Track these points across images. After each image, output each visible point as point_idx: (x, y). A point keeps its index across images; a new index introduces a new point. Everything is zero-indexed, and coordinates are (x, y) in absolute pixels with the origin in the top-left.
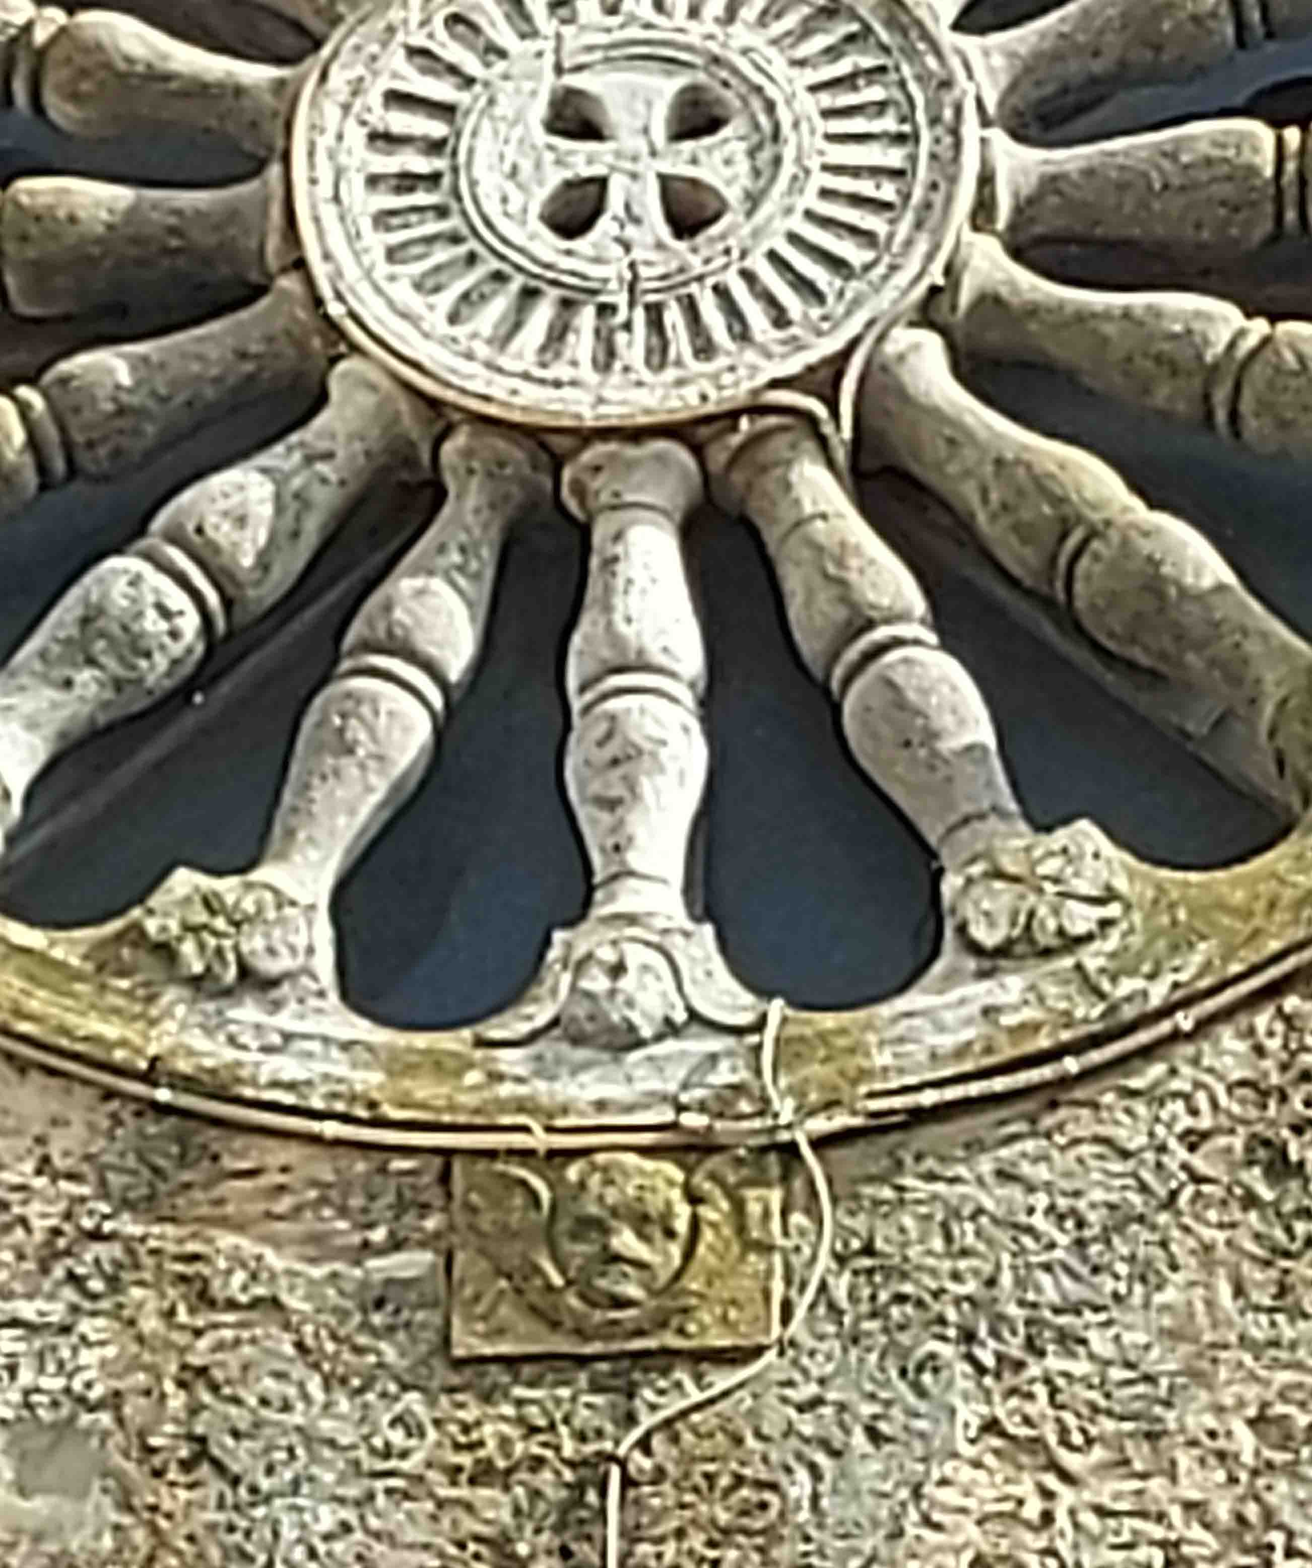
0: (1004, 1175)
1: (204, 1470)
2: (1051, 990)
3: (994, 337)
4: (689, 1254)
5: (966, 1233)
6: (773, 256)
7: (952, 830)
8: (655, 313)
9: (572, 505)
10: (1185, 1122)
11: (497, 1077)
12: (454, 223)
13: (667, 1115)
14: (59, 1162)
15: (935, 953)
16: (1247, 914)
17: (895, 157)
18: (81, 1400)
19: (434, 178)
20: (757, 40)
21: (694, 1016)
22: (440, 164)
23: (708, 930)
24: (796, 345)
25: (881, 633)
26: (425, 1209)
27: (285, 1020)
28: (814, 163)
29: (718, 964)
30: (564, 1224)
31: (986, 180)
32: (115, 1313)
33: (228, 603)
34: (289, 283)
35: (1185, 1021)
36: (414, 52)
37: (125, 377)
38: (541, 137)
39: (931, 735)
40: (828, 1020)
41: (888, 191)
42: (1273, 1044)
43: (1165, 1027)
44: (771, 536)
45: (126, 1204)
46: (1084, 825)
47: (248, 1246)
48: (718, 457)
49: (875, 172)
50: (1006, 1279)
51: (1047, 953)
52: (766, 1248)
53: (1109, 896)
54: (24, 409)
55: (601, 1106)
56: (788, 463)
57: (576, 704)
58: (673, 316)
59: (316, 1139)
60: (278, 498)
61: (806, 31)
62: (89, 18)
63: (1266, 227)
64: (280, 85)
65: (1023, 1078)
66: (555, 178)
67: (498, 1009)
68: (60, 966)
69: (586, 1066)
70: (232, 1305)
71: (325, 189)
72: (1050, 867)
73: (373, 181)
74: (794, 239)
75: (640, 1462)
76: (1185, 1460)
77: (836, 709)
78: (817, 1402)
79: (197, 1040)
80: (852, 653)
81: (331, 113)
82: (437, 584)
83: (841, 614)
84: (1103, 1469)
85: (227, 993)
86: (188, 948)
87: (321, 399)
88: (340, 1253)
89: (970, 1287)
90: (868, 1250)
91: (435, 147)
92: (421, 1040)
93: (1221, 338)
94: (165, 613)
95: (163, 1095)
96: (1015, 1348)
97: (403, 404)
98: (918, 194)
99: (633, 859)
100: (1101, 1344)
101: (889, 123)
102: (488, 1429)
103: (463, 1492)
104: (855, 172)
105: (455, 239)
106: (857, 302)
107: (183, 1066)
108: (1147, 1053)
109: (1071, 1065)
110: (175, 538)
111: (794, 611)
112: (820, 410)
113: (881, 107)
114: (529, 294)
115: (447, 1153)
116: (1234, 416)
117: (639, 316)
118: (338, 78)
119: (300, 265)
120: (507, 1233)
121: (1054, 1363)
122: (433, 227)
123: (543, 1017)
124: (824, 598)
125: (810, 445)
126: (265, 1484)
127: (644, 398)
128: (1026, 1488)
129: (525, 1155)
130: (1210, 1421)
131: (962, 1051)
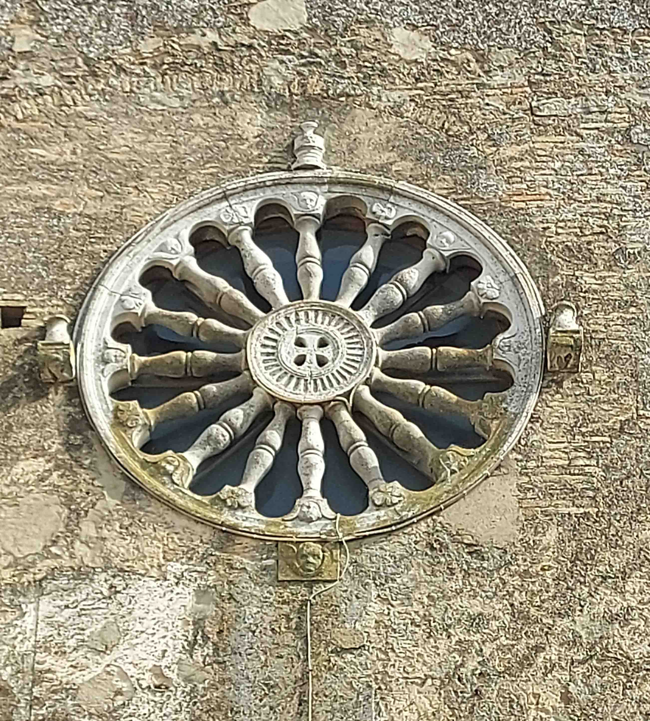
0: (382, 548)
1: (232, 601)
2: (390, 513)
3: (378, 387)
4: (322, 562)
5: (374, 559)
6: (337, 371)
7: (370, 482)
8: (315, 381)
9: (299, 416)
10: (414, 539)
11: (286, 527)
12: (277, 362)
13: (317, 535)
14: (204, 541)
15: (368, 505)
16: (425, 500)
17: (360, 352)
18: (209, 586)
19: (273, 354)
20: (335, 329)
21: (323, 516)
22: (274, 351)
23: (325, 500)
24: (342, 388)
25: (358, 444)
26: (273, 551)
27: (247, 514)
28: (345, 353)
29: (327, 506)
30: (299, 556)
31: (377, 357)
32: (215, 570)
33: (235, 434)
34: (246, 372)
35: (415, 520)
36: (270, 329)
37: (215, 389)
38: (294, 346)
39: (367, 464)
40: (348, 518)
41: (359, 359)
42: (431, 525)
43: (411, 521)
44: (336, 424)
45: (216, 549)
46: (396, 482)
47: (239, 558)
48: (326, 409)
49: (357, 355)
50: (381, 568)
51: (389, 506)
52: (336, 561)
53: (400, 496)
54: (196, 395)
55: (306, 533)
56: (339, 410)
57: (300, 455)
58: (319, 382)
59: (252, 538)
60: (244, 415)
61: (343, 328)
62: (209, 320)
63: (429, 367)
64: (244, 334)
65: (385, 530)
66: (296, 354)
67: (286, 514)
68: (204, 503)
69: (303, 525)
70: (237, 569)
71: (253, 355)
72: (390, 490)
73: (262, 353)
74: (341, 368)
75: (313, 601)
76: (415, 603)
77: (349, 458)
78: (346, 591)
79: (230, 518)
80: (352, 448)
81: (254, 341)
82: (274, 432)
83: (349, 440)
84: (399, 605)
85: (236, 509)
86: (228, 501)
87: (251, 395)
88: (257, 560)
89: (374, 570)
90: (356, 562)
91: (273, 347)
92: (272, 519)
93: (421, 389)
94: (223, 436)
95: (224, 529)
96: (383, 582)
97: (267, 396)
98: (365, 360)
99: (311, 486)
100: (399, 580)
101: (359, 346)
102: (286, 594)
103: (280, 606)
104: (352, 355)
105: (277, 366)
106: (353, 380)
107: (228, 523)
108: (407, 526)
109: (394, 528)
110: (225, 421)
111: (341, 438)
112: (345, 400)
113: (357, 343)
114: (292, 376)
115: (277, 541)
116: (423, 404)
117: (312, 382)
118: (256, 334)
119: (248, 369)
120: (289, 557)
121: (391, 584)
122: (274, 363)
123: (295, 515)
124: (347, 437)
125: (344, 408)
126: (243, 603)
127: (313, 397)
128: (385, 608)
129: (292, 542)
130: (420, 596)
131: (373, 525)
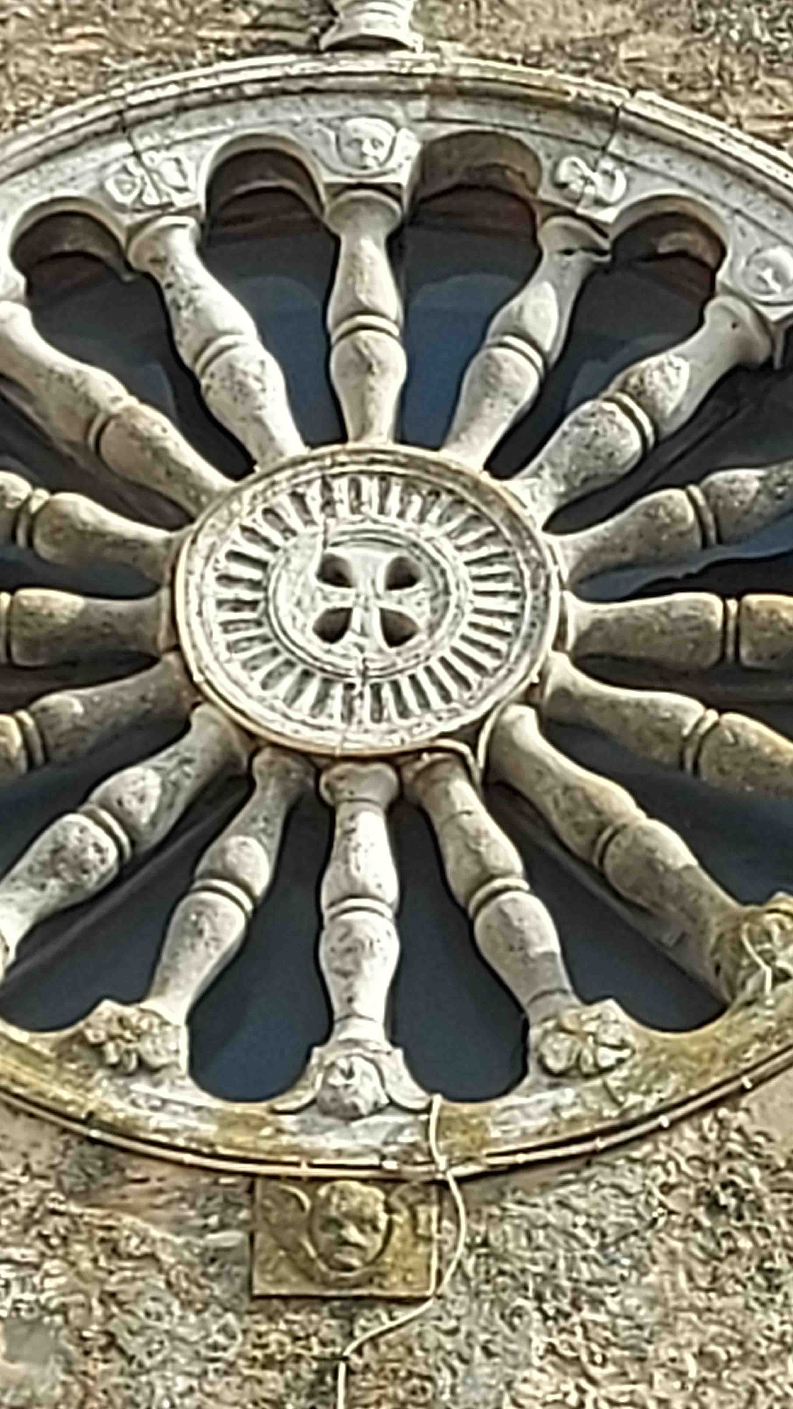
0: (562, 1204)
1: (113, 1354)
2: (590, 1098)
3: (564, 711)
4: (386, 1241)
5: (540, 1237)
6: (443, 661)
7: (535, 998)
8: (376, 690)
9: (325, 794)
10: (662, 1178)
11: (280, 1131)
12: (265, 630)
13: (375, 1161)
14: (35, 1168)
15: (525, 1072)
16: (697, 1058)
17: (512, 606)
18: (44, 1308)
19: (253, 604)
20: (436, 533)
21: (392, 1103)
22: (259, 595)
23: (399, 1053)
24: (457, 713)
25: (498, 883)
26: (240, 1206)
27: (163, 1091)
28: (468, 608)
29: (405, 1073)
30: (317, 1223)
31: (563, 621)
32: (64, 1258)
33: (133, 843)
34: (171, 658)
35: (664, 1120)
36: (244, 529)
37: (78, 708)
38: (315, 583)
39: (524, 945)
40: (466, 1108)
41: (507, 626)
42: (712, 1136)
43: (652, 1124)
44: (437, 820)
45: (71, 1195)
46: (611, 1003)
47: (140, 1223)
48: (408, 774)
49: (502, 615)
50: (562, 1265)
51: (588, 1077)
52: (428, 1240)
53: (622, 1046)
54: (21, 724)
55: (339, 1153)
56: (447, 780)
57: (327, 914)
58: (387, 693)
59: (180, 1164)
60: (163, 785)
61: (463, 530)
62: (63, 497)
63: (715, 656)
64: (168, 542)
65: (575, 1149)
66: (323, 607)
67: (281, 1092)
68: (37, 1054)
69: (329, 1128)
70: (130, 1257)
71: (194, 608)
72: (591, 1027)
73: (220, 603)
74: (456, 651)
75: (356, 1361)
76: (658, 1375)
77: (471, 924)
78: (454, 1332)
79: (115, 1103)
80: (481, 894)
81: (198, 563)
82: (251, 841)
83: (476, 870)
84: (612, 1378)
85: (130, 1075)
86: (110, 1047)
87: (187, 727)
88: (192, 1229)
89: (540, 1269)
90: (485, 1243)
91: (255, 585)
92: (238, 1108)
93: (691, 721)
94: (99, 849)
95: (95, 1134)
96: (565, 1305)
97: (234, 734)
98: (525, 629)
99: (357, 1006)
100: (612, 1304)
101: (508, 586)
102: (273, 1337)
103: (257, 1372)
104: (490, 613)
105: (266, 640)
106: (490, 691)
107: (107, 1117)
108: (641, 1138)
109: (600, 1143)
110: (105, 805)
111: (450, 866)
112: (465, 749)
113: (504, 576)
114: (307, 675)
115: (253, 1175)
116: (696, 765)
117: (368, 692)
118: (203, 543)
119: (177, 648)
120: (286, 1225)
121: (587, 1314)
122: (254, 632)
123: (307, 1099)
124: (467, 862)
125: (459, 770)
126: (148, 1363)
127: (368, 738)
128: (569, 1386)
129: (295, 1179)
130: (673, 1353)
131: (540, 1133)
